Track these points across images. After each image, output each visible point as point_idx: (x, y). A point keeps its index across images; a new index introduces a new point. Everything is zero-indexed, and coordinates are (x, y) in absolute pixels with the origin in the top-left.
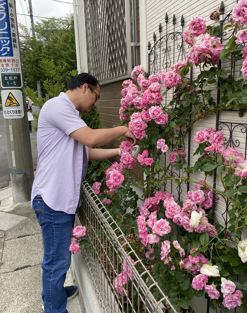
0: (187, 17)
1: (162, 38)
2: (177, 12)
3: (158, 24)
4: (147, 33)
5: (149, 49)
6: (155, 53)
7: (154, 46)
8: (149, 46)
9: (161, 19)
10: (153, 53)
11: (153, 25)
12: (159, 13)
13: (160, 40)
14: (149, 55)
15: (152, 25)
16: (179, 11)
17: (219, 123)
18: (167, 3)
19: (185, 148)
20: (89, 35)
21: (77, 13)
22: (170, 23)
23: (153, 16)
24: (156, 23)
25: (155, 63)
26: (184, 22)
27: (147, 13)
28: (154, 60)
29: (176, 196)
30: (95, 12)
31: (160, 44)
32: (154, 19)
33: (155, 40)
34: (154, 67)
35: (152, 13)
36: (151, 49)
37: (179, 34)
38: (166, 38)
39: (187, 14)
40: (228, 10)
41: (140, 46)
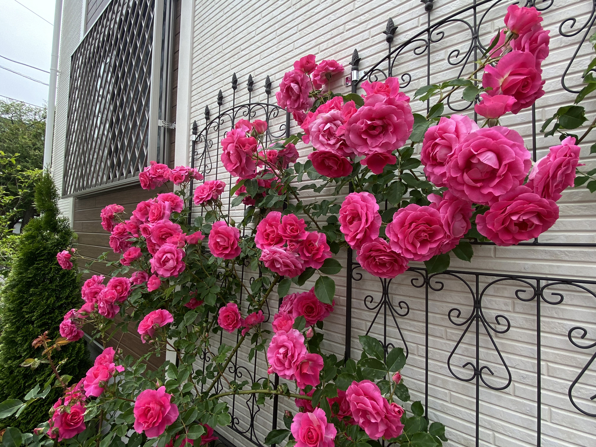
0: (277, 80)
1: (223, 114)
2: (257, 72)
3: (217, 92)
4: (192, 108)
5: (195, 133)
6: (206, 141)
7: (206, 129)
8: (195, 128)
9: (222, 85)
10: (203, 140)
11: (204, 94)
12: (219, 75)
13: (219, 117)
14: (195, 143)
15: (202, 95)
16: (260, 70)
17: (353, 266)
18: (236, 59)
19: (269, 314)
20: (72, 132)
21: (55, 104)
22: (240, 90)
23: (206, 81)
24: (210, 91)
25: (207, 156)
26: (271, 88)
27: (194, 76)
28: (205, 151)
29: (241, 415)
30: (89, 98)
31: (219, 124)
32: (208, 85)
33: (207, 118)
34: (203, 163)
35: (204, 76)
36: (198, 134)
37: (259, 107)
38: (231, 115)
39: (276, 74)
40: (367, 64)
41: (175, 129)
